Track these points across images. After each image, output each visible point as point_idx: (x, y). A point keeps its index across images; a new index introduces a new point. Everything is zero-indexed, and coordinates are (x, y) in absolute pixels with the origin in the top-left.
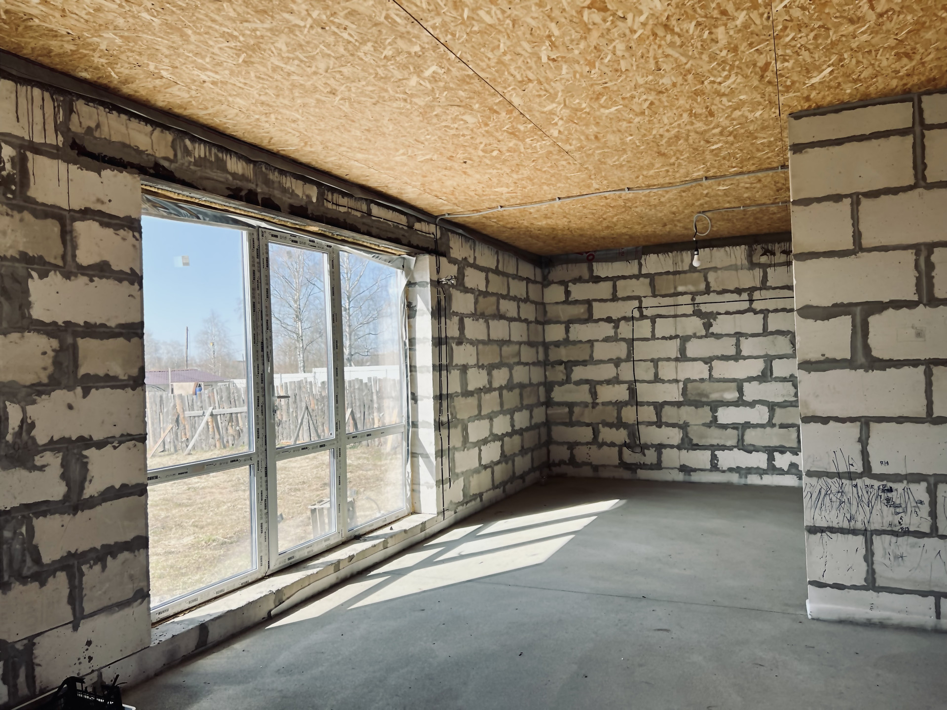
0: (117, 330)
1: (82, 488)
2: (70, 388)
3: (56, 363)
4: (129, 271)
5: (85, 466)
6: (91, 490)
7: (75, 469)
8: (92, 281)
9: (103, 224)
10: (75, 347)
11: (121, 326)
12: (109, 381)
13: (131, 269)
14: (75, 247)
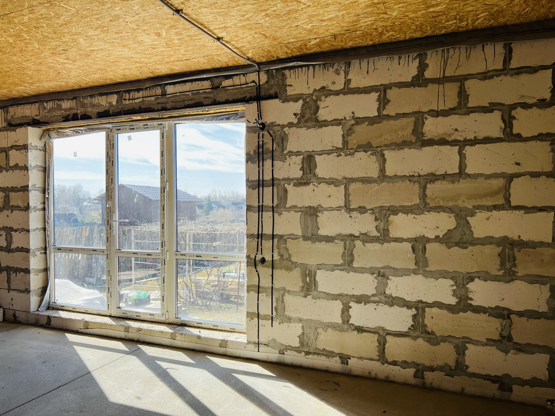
0: (20, 189)
1: (11, 245)
2: (8, 210)
3: (5, 201)
4: (24, 166)
5: (11, 237)
6: (13, 246)
7: (9, 237)
8: (13, 171)
9: (17, 150)
10: (9, 195)
11: (22, 187)
12: (18, 208)
13: (25, 165)
14: (9, 161)
